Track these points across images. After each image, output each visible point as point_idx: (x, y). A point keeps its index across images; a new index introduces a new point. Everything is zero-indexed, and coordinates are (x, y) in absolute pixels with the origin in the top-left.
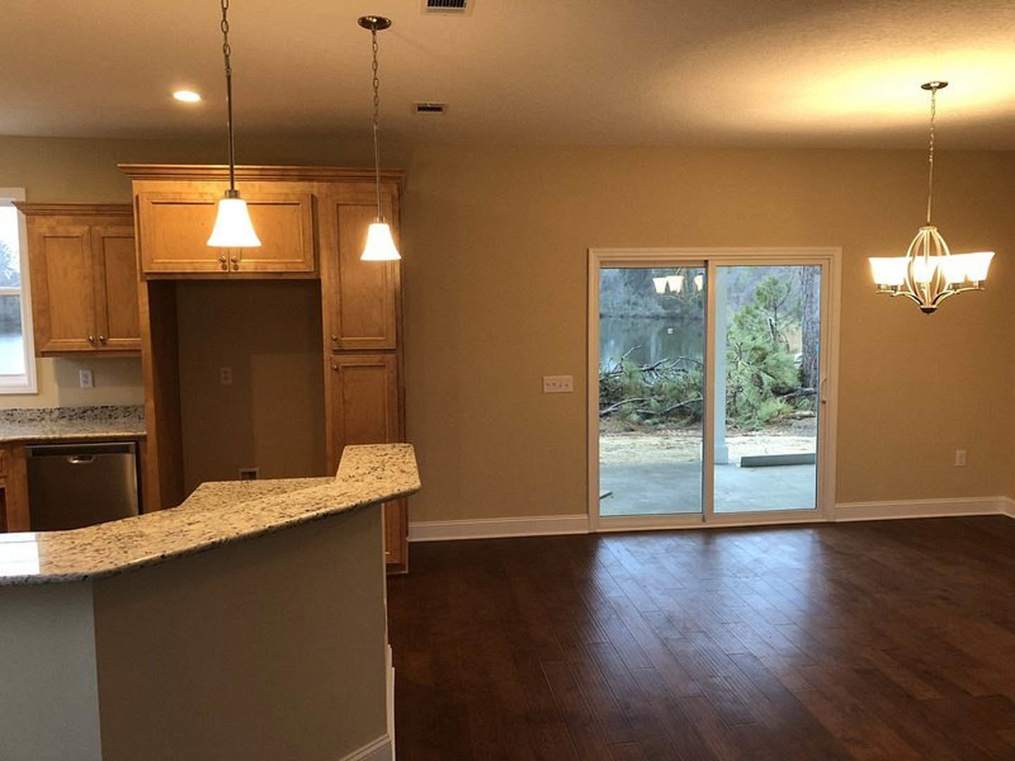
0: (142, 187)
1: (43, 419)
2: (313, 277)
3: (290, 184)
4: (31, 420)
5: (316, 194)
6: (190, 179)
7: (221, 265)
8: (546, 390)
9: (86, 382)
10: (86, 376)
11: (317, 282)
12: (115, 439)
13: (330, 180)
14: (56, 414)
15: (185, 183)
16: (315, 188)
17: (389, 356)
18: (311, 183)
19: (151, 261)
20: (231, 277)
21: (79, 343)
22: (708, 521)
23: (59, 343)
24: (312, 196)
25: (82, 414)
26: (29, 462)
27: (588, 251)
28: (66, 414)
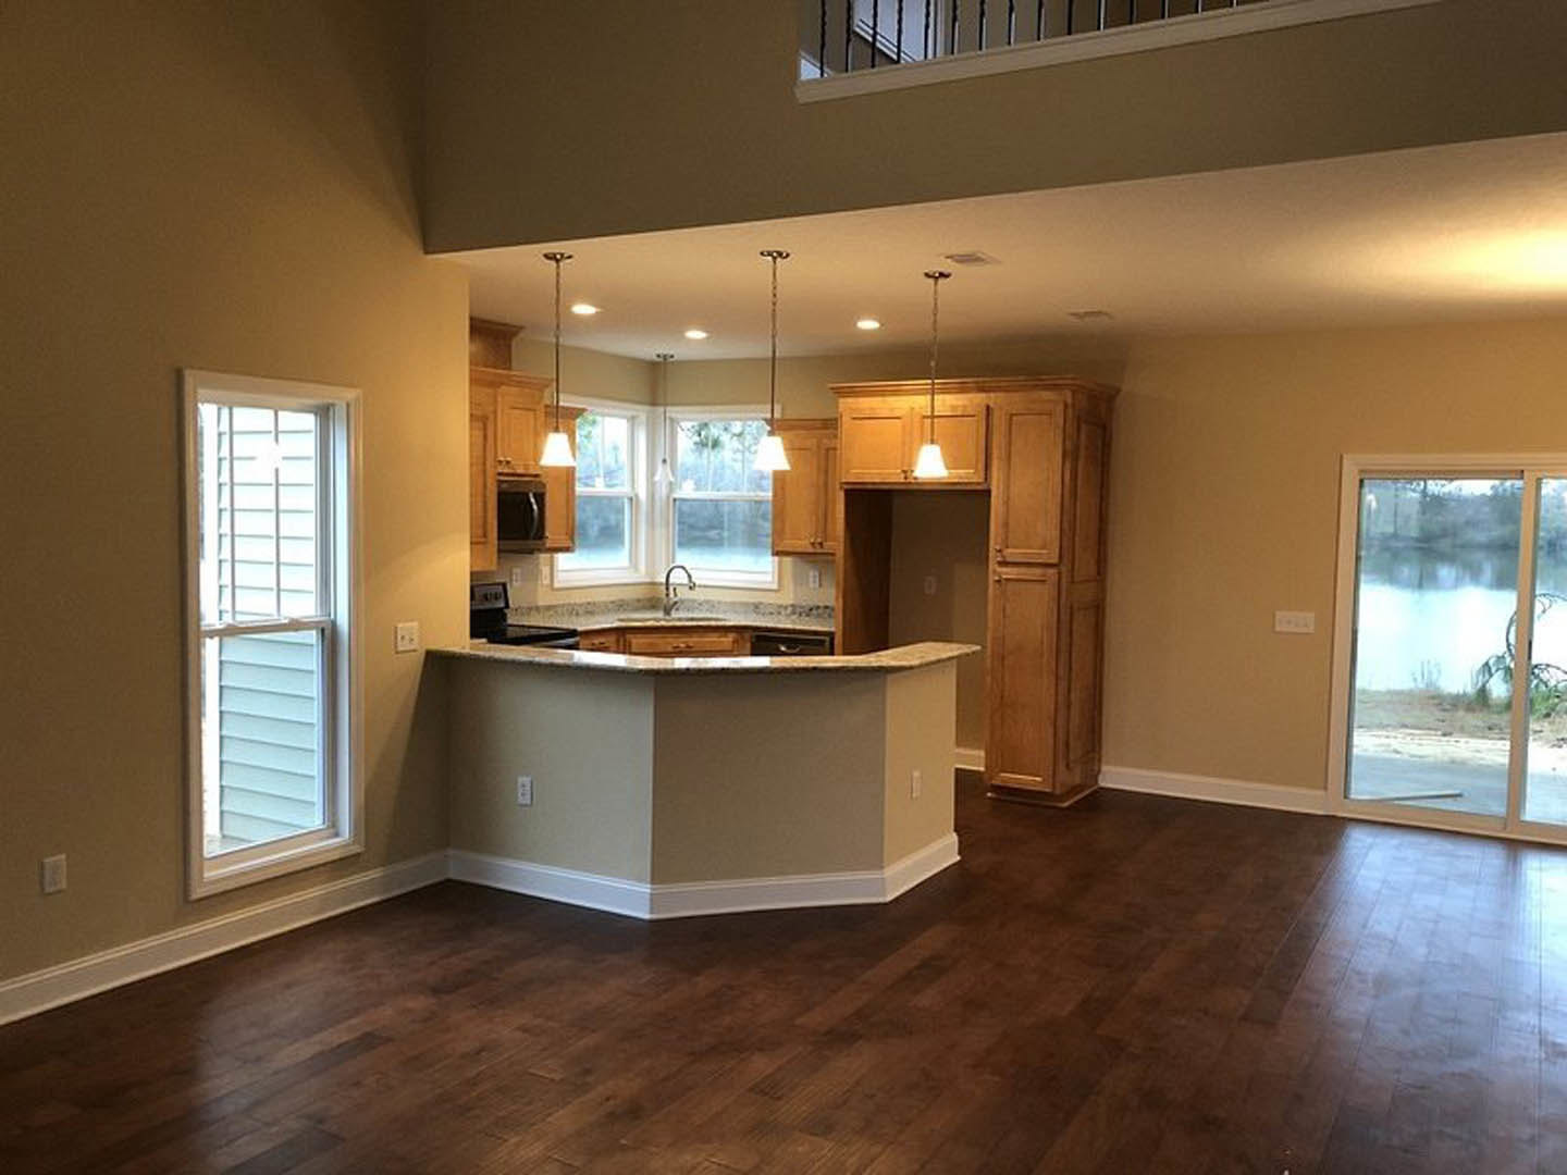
0: (846, 404)
1: (779, 613)
2: (984, 487)
3: (970, 396)
4: (771, 613)
5: (992, 405)
6: (883, 395)
7: (903, 475)
8: (1278, 629)
9: (814, 582)
10: (815, 577)
11: (988, 492)
12: (816, 633)
13: (1006, 390)
14: (790, 610)
15: (880, 399)
16: (992, 399)
17: (1051, 571)
18: (988, 395)
19: (848, 472)
20: (910, 487)
21: (804, 545)
22: (1509, 829)
23: (788, 544)
24: (988, 408)
25: (809, 611)
26: (752, 644)
27: (1341, 457)
28: (795, 610)
